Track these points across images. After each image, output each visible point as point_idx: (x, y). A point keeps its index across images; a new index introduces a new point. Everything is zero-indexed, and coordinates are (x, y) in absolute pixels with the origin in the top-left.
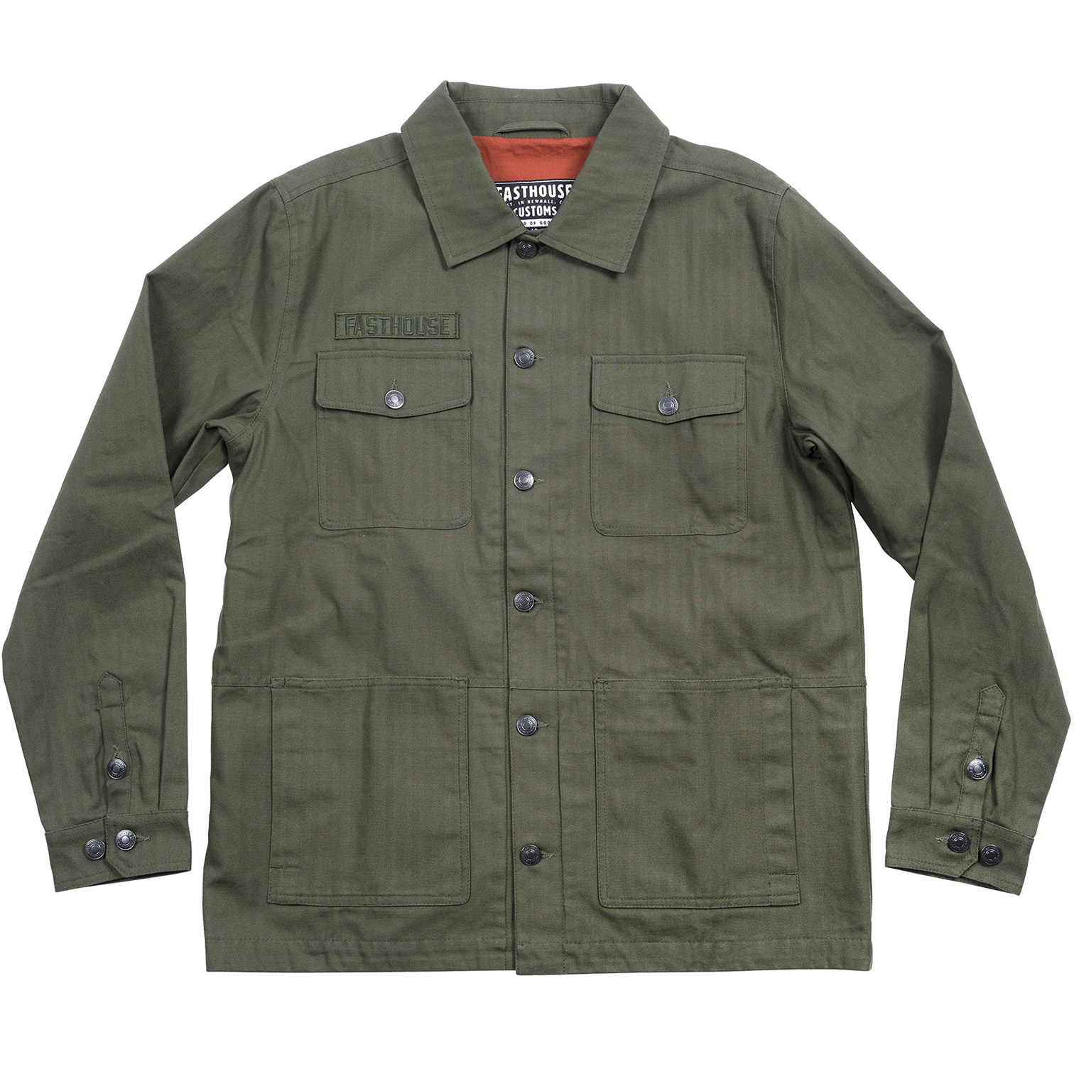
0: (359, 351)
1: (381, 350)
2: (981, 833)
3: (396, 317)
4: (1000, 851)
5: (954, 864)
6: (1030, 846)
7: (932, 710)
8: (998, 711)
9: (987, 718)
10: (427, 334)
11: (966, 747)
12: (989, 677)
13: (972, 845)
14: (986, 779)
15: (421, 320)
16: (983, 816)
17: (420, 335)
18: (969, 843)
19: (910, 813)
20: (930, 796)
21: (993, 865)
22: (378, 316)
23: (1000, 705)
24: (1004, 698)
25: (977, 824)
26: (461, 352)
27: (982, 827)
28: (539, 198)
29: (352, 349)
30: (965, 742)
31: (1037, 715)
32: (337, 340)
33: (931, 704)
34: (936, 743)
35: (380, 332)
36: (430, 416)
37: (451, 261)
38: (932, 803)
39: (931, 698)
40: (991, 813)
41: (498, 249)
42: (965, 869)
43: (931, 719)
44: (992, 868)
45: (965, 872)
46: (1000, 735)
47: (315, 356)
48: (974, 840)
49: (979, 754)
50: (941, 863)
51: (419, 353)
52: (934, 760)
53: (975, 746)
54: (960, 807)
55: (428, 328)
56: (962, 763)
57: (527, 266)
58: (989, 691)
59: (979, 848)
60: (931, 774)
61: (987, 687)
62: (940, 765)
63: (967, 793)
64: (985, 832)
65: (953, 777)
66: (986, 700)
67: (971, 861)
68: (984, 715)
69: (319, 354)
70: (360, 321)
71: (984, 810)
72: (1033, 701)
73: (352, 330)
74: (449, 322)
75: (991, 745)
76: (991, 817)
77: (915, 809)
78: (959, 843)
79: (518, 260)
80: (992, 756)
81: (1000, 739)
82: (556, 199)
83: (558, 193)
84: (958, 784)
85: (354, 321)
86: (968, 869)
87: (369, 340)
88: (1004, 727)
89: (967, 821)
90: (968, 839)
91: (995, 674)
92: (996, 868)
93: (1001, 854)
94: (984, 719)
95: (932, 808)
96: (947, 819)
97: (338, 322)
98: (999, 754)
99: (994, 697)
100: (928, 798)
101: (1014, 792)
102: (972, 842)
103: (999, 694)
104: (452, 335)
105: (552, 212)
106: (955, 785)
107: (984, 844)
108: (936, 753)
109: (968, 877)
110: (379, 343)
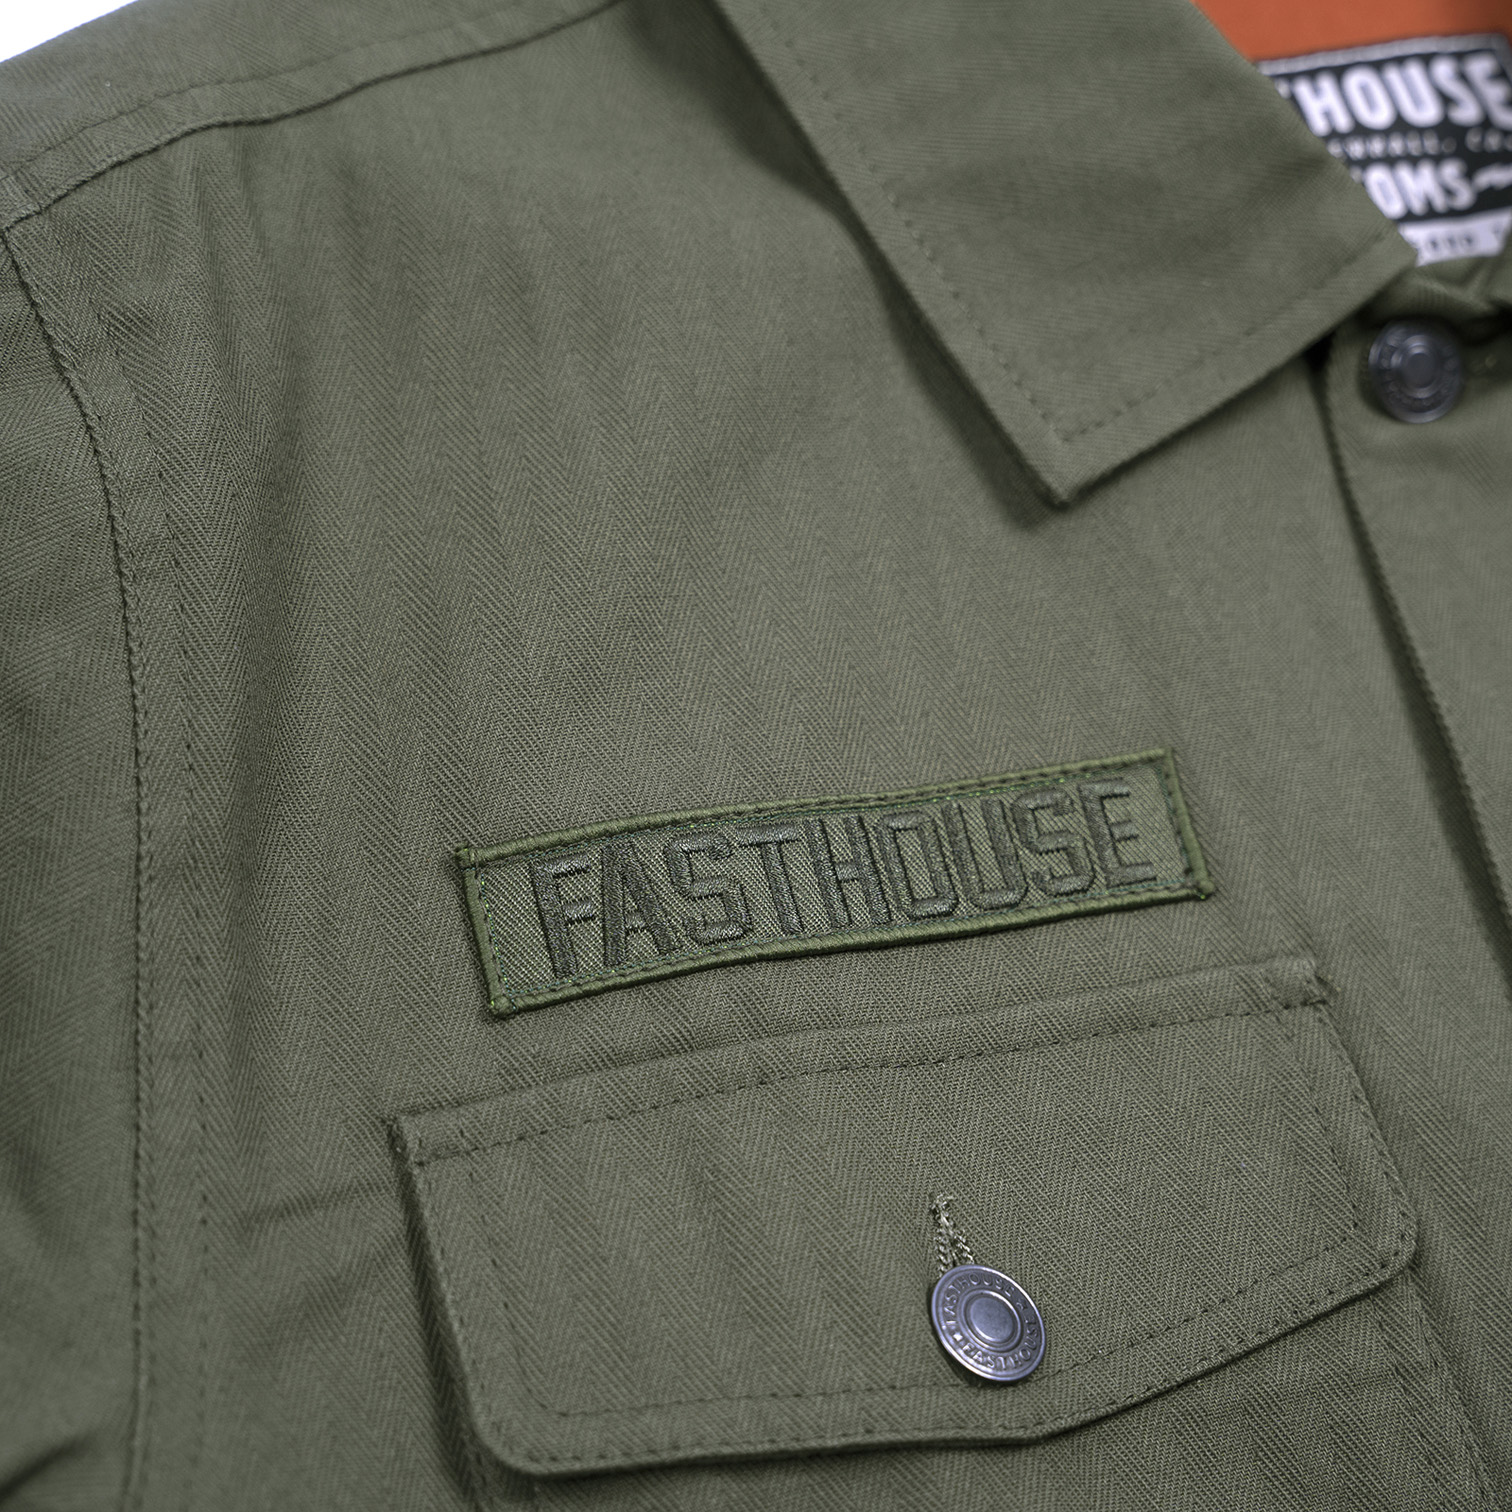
0: (670, 1063)
1: (804, 1028)
3: (834, 823)
10: (1035, 895)
15: (976, 820)
17: (994, 908)
22: (728, 830)
26: (1259, 971)
28: (1361, 131)
29: (618, 1059)
32: (502, 1017)
35: (766, 920)
36: (1207, 1391)
37: (1063, 468)
41: (1263, 389)
47: (377, 1146)
51: (1022, 1013)
55: (1033, 863)
57: (1440, 456)
69: (412, 1131)
70: (622, 878)
73: (589, 943)
74: (1134, 807)
79: (1385, 433)
82: (1446, 129)
83: (1446, 100)
85: (592, 884)
87: (715, 983)
97: (480, 907)
104: (1169, 875)
105: (1449, 192)
110: (783, 989)
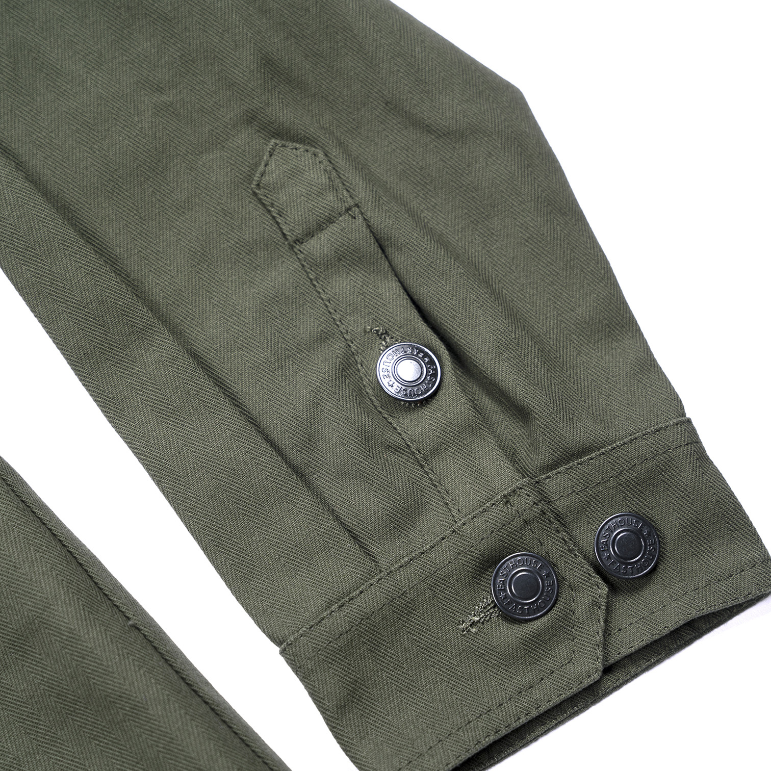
2: (558, 516)
4: (638, 516)
5: (561, 651)
6: (693, 441)
7: (176, 332)
8: (331, 197)
9: (324, 236)
11: (337, 348)
12: (244, 139)
13: (561, 565)
14: (450, 377)
16: (524, 473)
18: (548, 563)
19: (339, 620)
20: (355, 538)
21: (654, 569)
23: (324, 180)
24: (321, 155)
25: (524, 502)
27: (544, 498)
30: (323, 338)
31: (428, 129)
33: (165, 320)
34: (254, 400)
38: (374, 549)
39: (153, 307)
40: (534, 446)
42: (599, 638)
43: (194, 355)
44: (657, 578)
45: (605, 645)
46: (389, 250)
48: (553, 547)
49: (382, 335)
50: (528, 678)
52: (285, 442)
53: (356, 324)
54: (448, 499)
56: (359, 392)
58: (275, 171)
59: (585, 557)
60: (308, 484)
61: (257, 165)
62: (310, 441)
63: (435, 451)
64: (561, 505)
65: (366, 439)
66: (283, 197)
67: (595, 604)
68: (310, 234)
71: (513, 457)
72: (392, 106)
75: (390, 290)
76: (543, 457)
77: (343, 600)
78: (528, 587)
80: (414, 314)
81: (399, 259)
84: (397, 449)
86: (607, 633)
88: (382, 220)
89: (497, 514)
90: (539, 558)
91: (250, 118)
92: (668, 570)
93: (648, 523)
94: (320, 245)
95: (383, 563)
96: (443, 555)
98: (427, 294)
99: (295, 173)
100: (349, 544)
101: (541, 350)
102: (555, 556)
103: (299, 156)
106: (392, 458)
107: (586, 536)
108: (274, 423)
109: (625, 652)
